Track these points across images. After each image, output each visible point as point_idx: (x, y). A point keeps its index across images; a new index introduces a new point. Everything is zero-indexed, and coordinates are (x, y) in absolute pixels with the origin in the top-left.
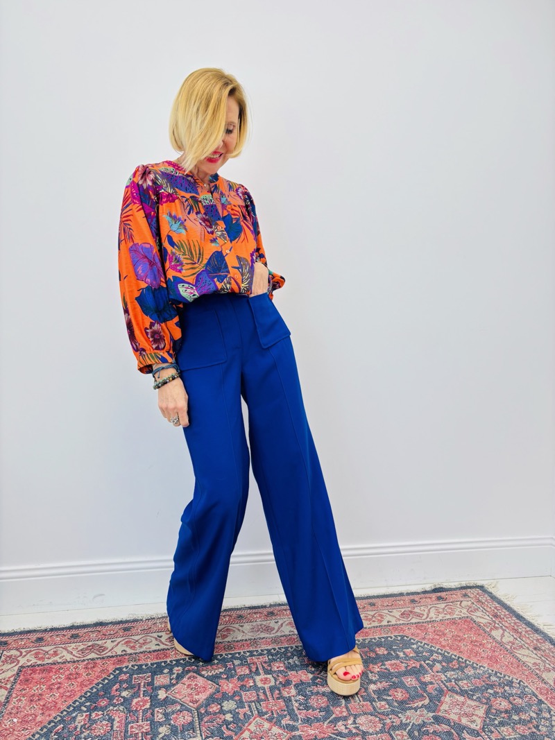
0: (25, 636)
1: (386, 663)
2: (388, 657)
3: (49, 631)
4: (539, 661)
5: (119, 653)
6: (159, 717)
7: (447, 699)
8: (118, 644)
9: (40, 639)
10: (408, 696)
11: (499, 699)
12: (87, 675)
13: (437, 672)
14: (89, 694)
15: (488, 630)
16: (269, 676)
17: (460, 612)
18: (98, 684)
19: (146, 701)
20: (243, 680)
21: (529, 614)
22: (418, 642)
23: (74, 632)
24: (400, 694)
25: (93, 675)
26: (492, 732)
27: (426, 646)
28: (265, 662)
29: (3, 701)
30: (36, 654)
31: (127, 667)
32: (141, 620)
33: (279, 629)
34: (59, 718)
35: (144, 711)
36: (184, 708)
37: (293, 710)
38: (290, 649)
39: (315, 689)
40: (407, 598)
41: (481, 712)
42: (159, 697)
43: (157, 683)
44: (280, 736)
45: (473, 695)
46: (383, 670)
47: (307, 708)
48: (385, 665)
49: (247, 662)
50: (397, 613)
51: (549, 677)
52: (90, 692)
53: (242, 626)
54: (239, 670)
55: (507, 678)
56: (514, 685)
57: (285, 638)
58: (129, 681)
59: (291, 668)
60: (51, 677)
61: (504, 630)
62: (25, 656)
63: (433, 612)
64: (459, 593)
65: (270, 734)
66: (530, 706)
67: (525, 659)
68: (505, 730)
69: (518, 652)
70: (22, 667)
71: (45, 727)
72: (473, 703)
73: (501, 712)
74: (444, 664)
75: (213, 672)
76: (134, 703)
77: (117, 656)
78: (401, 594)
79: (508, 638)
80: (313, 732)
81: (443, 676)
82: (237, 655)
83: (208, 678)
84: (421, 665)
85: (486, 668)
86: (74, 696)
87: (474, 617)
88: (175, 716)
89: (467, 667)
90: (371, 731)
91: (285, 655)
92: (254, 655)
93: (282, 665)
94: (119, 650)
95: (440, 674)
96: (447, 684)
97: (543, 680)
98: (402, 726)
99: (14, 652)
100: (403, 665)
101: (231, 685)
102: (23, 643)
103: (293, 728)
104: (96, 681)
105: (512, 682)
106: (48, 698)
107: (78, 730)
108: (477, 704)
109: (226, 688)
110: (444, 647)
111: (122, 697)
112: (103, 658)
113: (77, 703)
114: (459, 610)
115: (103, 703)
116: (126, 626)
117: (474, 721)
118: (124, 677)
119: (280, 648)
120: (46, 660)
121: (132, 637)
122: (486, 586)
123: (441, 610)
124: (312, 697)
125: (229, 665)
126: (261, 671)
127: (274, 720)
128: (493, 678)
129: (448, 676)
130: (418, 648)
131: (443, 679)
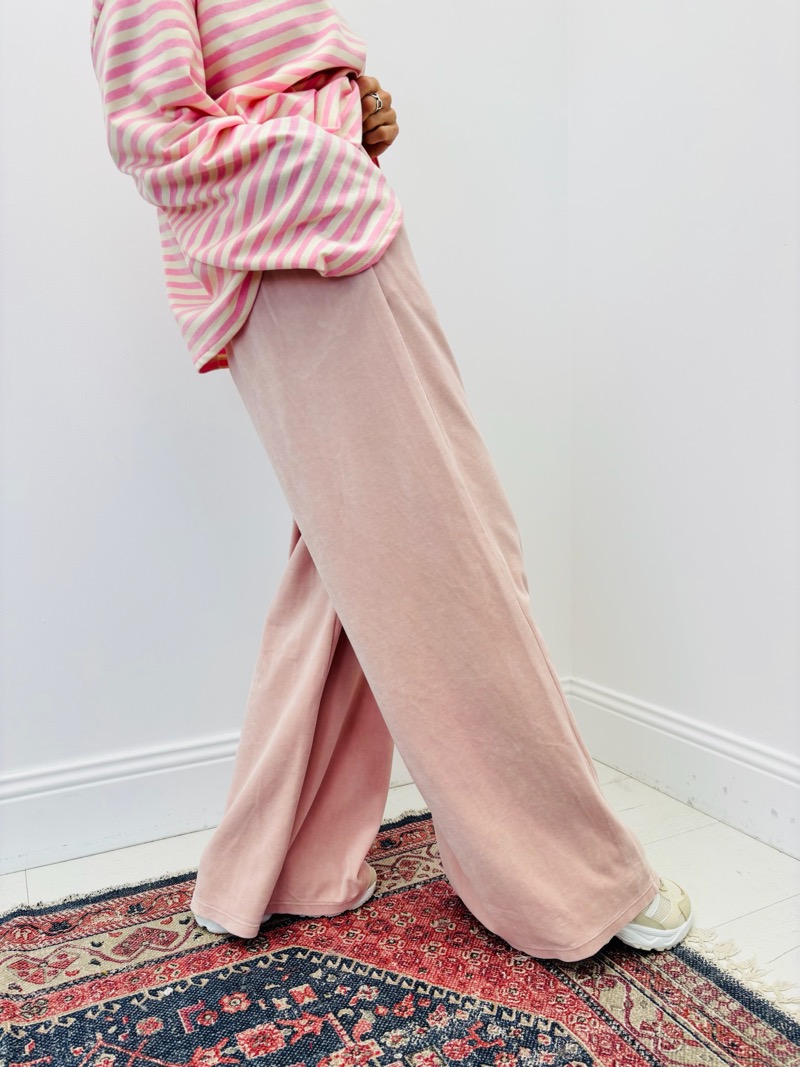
1: (241, 1035)
2: (244, 1021)
13: (363, 1038)
17: (426, 870)
22: (329, 958)
27: (344, 966)
48: (234, 1043)
55: (524, 1022)
56: (540, 1040)
64: (426, 825)
74: (381, 1010)
81: (376, 1048)
84: (326, 1027)
85: (478, 1002)
89: (433, 1009)
95: (367, 1042)
97: (603, 1012)
100: (282, 1031)
105: (535, 1032)
110: (386, 961)
114: (424, 863)
123: (386, 871)
128: (495, 1031)
129: (389, 1045)
130: (324, 979)
131: (374, 1058)
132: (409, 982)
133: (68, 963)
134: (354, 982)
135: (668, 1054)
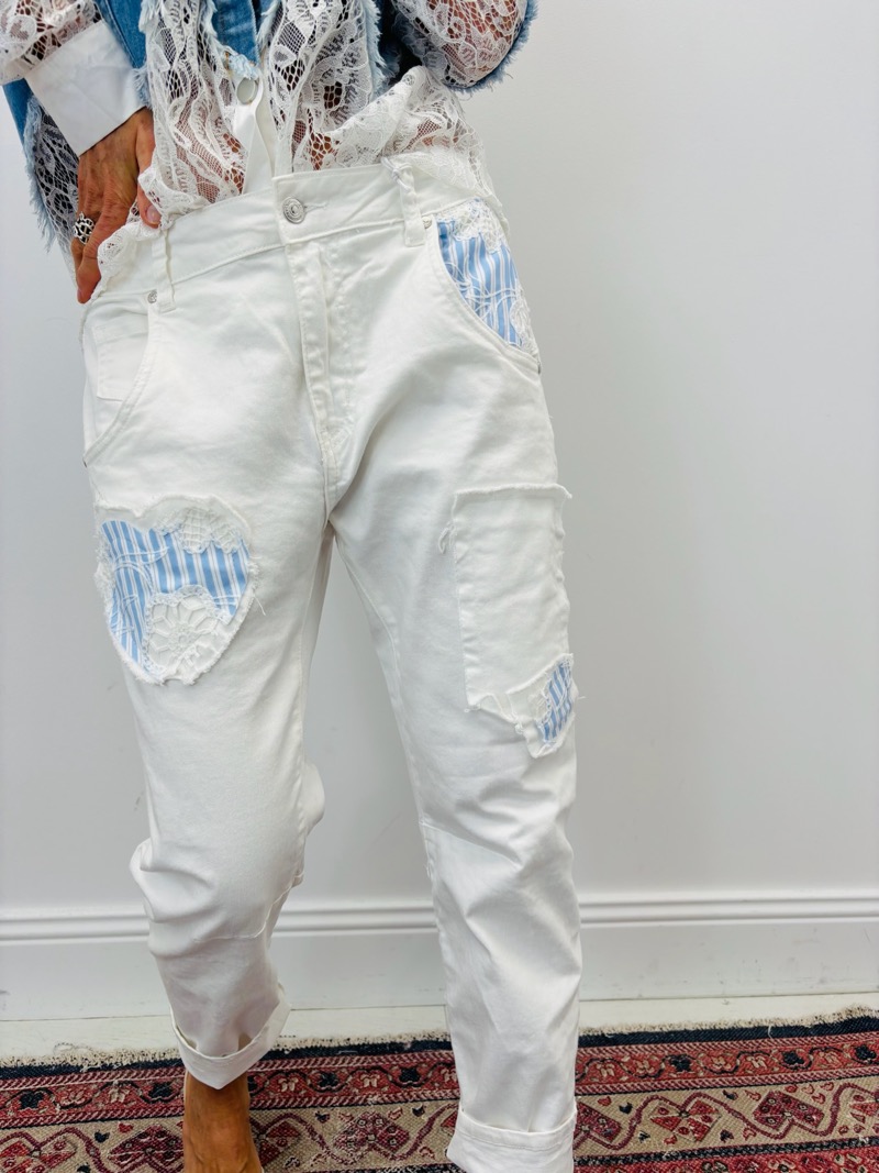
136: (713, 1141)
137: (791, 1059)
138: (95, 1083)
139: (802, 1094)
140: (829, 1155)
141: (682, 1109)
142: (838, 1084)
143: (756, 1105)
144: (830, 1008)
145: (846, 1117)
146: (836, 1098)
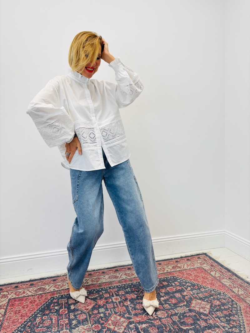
0: (10, 286)
1: (167, 288)
2: (168, 286)
3: (20, 283)
4: (231, 284)
5: (52, 291)
6: (72, 317)
7: (194, 302)
8: (51, 287)
9: (17, 287)
10: (177, 301)
11: (216, 301)
12: (39, 301)
13: (189, 291)
14: (41, 309)
15: (209, 272)
16: (118, 297)
17: (197, 265)
18: (44, 304)
19: (66, 310)
20: (107, 299)
21: (226, 264)
22: (180, 279)
23: (32, 283)
24: (174, 301)
25: (42, 301)
26: (213, 314)
27: (184, 280)
28: (116, 291)
29: (3, 314)
30: (16, 293)
31: (56, 297)
32: (61, 276)
33: (121, 276)
34: (29, 320)
35: (65, 314)
36: (82, 312)
37: (129, 310)
38: (126, 285)
39: (138, 301)
40: (174, 260)
41: (208, 306)
42: (71, 308)
43: (70, 302)
44: (124, 321)
45: (204, 300)
46: (166, 291)
47: (135, 309)
48: (167, 289)
49: (108, 291)
50: (170, 267)
51: (235, 290)
52: (40, 308)
53: (104, 277)
54: (105, 295)
55: (218, 291)
56: (221, 294)
57: (123, 280)
58: (57, 302)
59: (127, 293)
60: (23, 303)
61: (216, 272)
62: (11, 294)
63: (185, 266)
64: (196, 257)
65: (120, 321)
66: (229, 302)
67: (225, 283)
68: (219, 313)
69: (222, 280)
70: (10, 299)
71: (23, 324)
72: (205, 303)
73: (217, 306)
74: (192, 287)
75: (94, 296)
76: (60, 311)
77: (51, 292)
78: (172, 259)
79: (218, 275)
80: (139, 319)
81: (192, 293)
82: (104, 289)
83: (91, 299)
84: (182, 288)
85: (209, 288)
86: (34, 310)
87: (203, 267)
88: (79, 316)
89: (201, 288)
90: (163, 317)
91: (124, 288)
92: (111, 289)
93: (123, 292)
94: (52, 289)
96: (193, 295)
97: (233, 292)
98: (176, 314)
99: (5, 293)
100: (175, 288)
101: (102, 302)
102: (9, 289)
103: (130, 318)
104: (43, 303)
106: (23, 312)
107: (38, 324)
108: (207, 303)
109: (100, 303)
110: (191, 280)
111: (55, 309)
112: (45, 293)
113: (36, 313)
114: (197, 264)
115: (47, 312)
116: (54, 279)
117: (205, 310)
118: (55, 301)
119: (122, 285)
120: (20, 295)
121: (57, 284)
122: (207, 253)
123: (189, 265)
124: (137, 305)
125: (101, 293)
126: (114, 295)
127: (122, 315)
128: (213, 292)
129: (194, 292)
130: (180, 281)
131: (192, 294)
132: (196, 284)
133: (133, 275)
134: (186, 283)
135: (245, 299)
136: (165, 271)
137: (177, 262)
138: (64, 277)
139: (179, 265)
140: (183, 271)
141: (160, 269)
142: (184, 264)
143: (172, 267)
144: (183, 255)
145: (185, 267)
146: (184, 265)
